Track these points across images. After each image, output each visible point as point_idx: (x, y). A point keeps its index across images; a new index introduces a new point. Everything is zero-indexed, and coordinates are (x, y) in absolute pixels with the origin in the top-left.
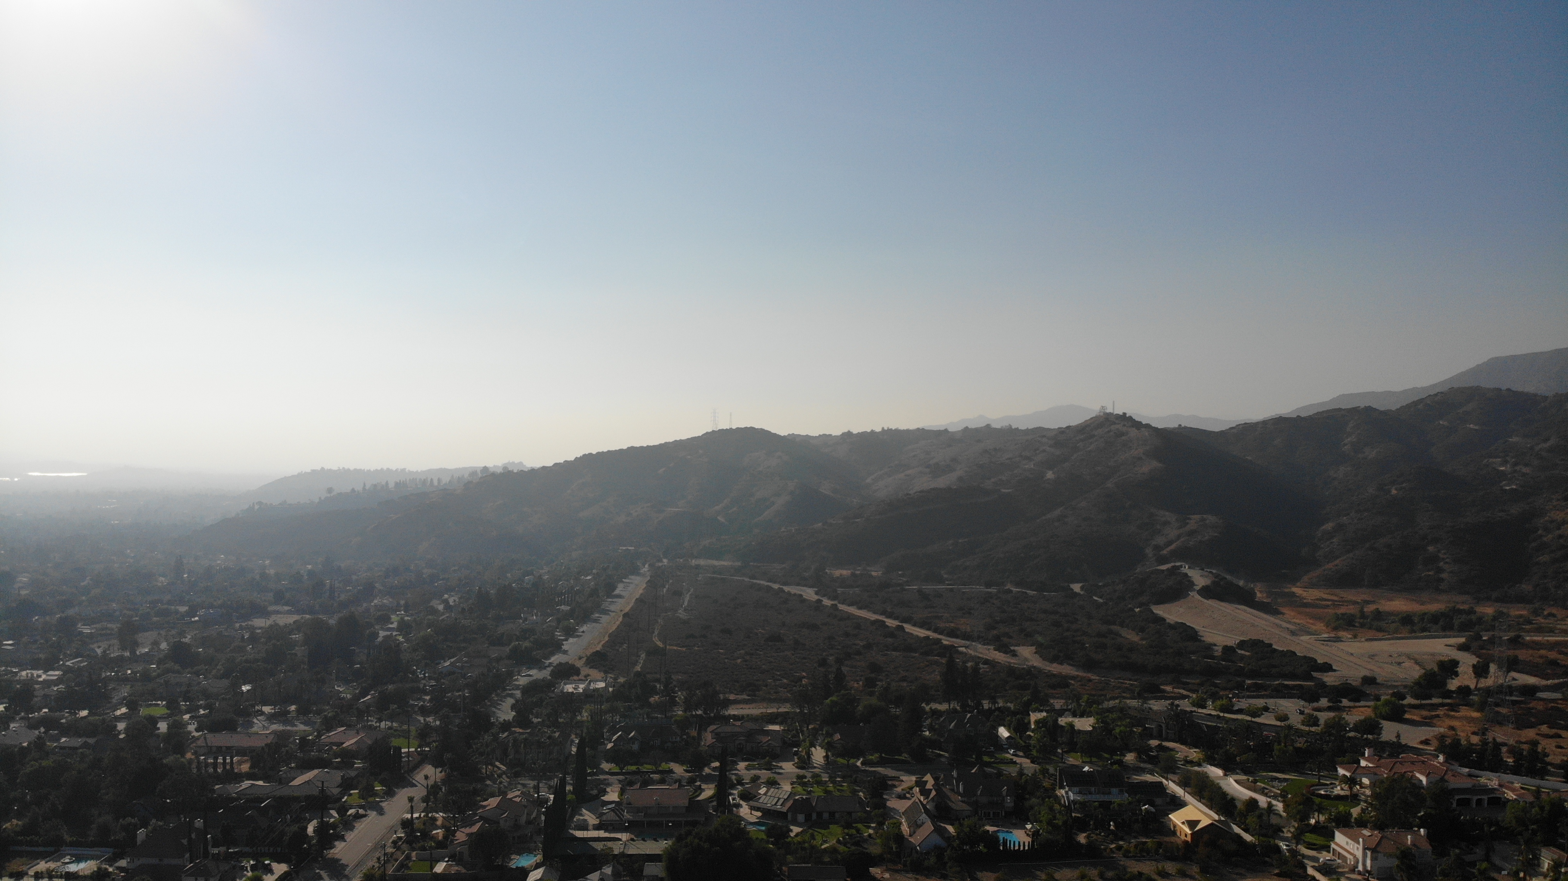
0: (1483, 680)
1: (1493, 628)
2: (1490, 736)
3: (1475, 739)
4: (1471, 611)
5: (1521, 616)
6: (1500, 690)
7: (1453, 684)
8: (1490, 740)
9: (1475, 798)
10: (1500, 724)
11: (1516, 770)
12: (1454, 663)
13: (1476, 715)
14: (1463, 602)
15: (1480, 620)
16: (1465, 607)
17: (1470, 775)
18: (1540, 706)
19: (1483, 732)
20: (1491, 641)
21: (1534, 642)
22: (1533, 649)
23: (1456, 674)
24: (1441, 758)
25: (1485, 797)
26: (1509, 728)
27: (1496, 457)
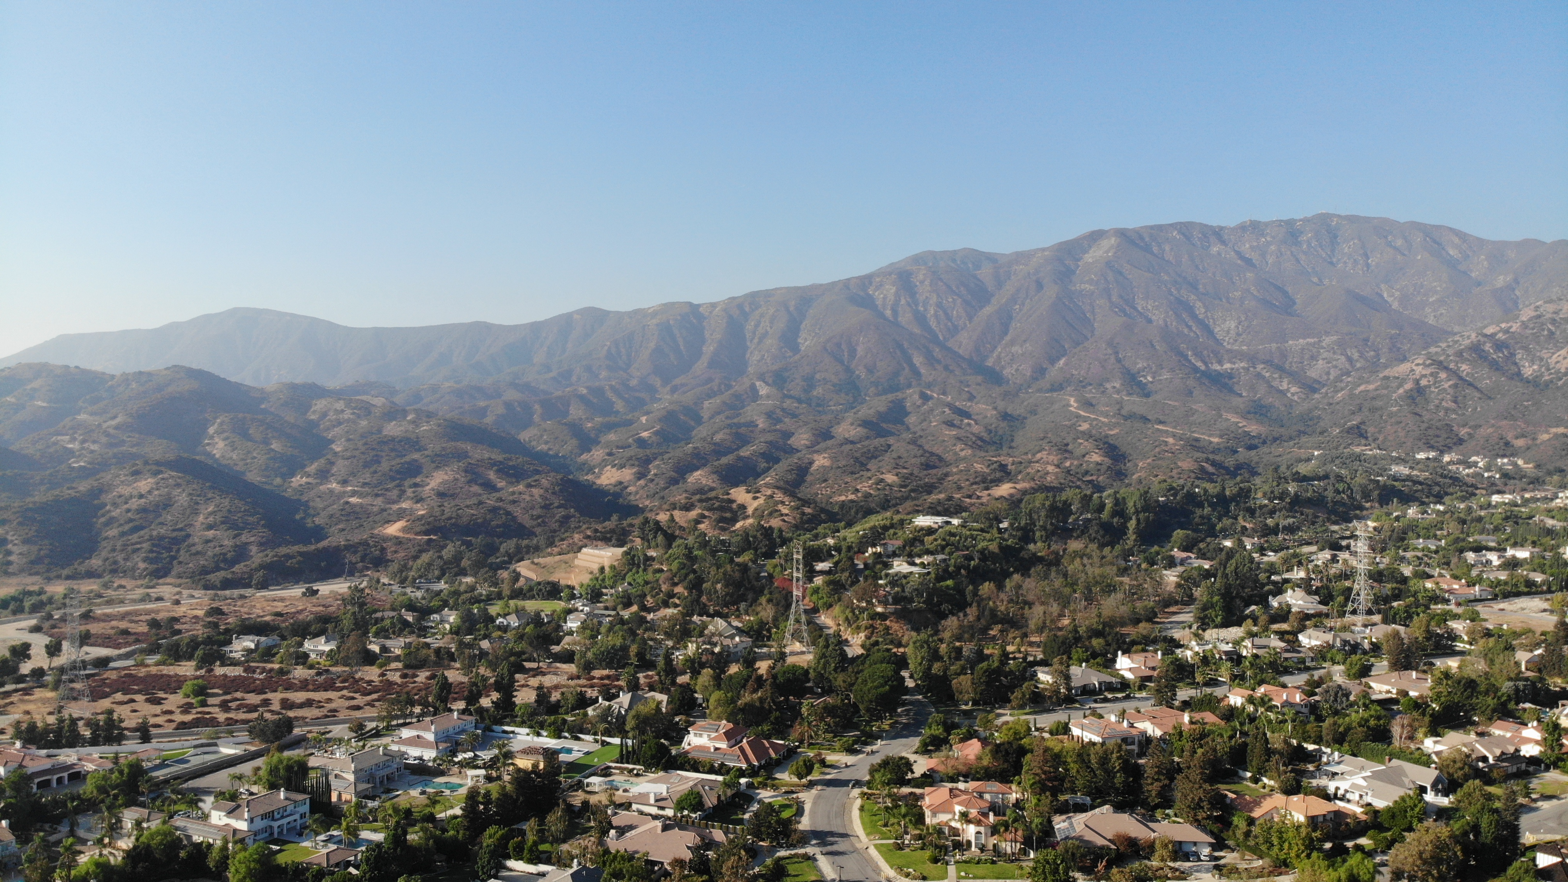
0: (55, 659)
1: (64, 605)
2: (65, 714)
3: (52, 720)
4: (41, 592)
5: (91, 591)
6: (74, 666)
7: (26, 668)
8: (67, 717)
9: (55, 777)
10: (75, 699)
11: (94, 742)
12: (26, 646)
13: (51, 694)
14: (32, 583)
15: (50, 601)
16: (35, 588)
17: (49, 756)
18: (113, 675)
19: (60, 709)
20: (63, 619)
21: (105, 615)
22: (104, 621)
23: (29, 657)
24: (18, 744)
25: (65, 775)
26: (84, 702)
27: (63, 435)
